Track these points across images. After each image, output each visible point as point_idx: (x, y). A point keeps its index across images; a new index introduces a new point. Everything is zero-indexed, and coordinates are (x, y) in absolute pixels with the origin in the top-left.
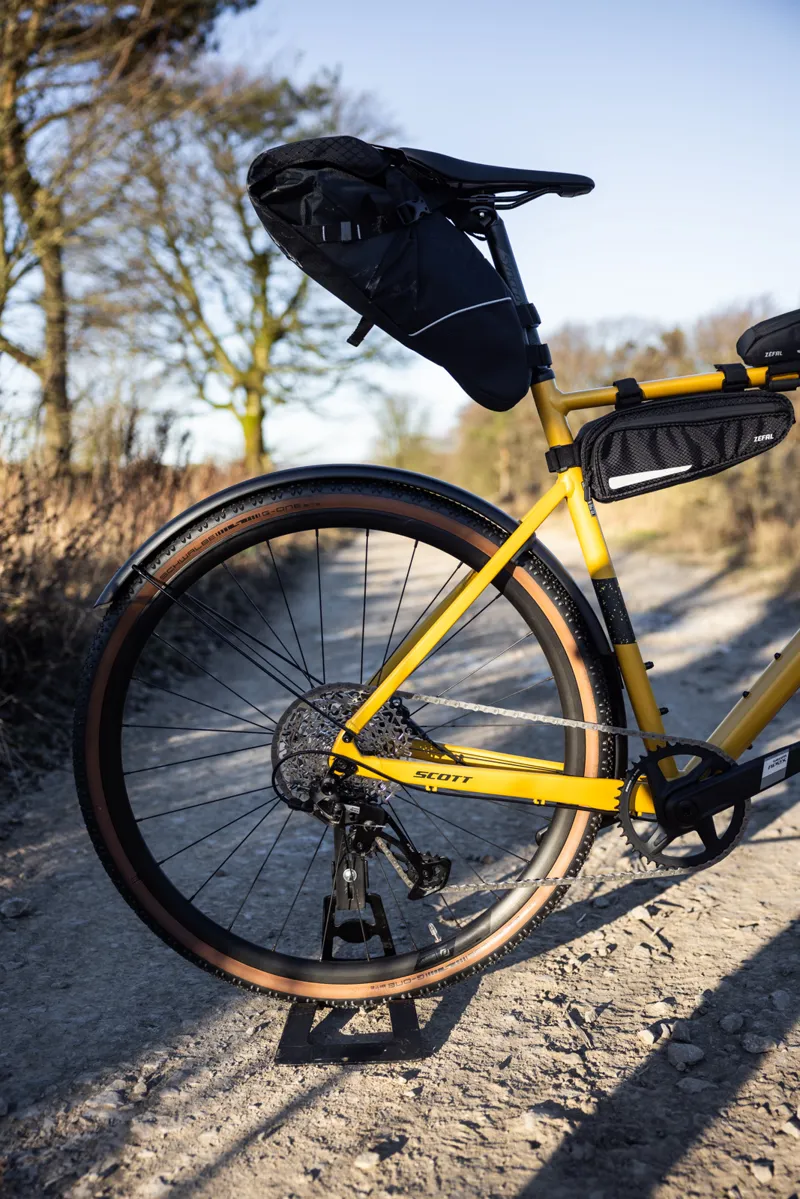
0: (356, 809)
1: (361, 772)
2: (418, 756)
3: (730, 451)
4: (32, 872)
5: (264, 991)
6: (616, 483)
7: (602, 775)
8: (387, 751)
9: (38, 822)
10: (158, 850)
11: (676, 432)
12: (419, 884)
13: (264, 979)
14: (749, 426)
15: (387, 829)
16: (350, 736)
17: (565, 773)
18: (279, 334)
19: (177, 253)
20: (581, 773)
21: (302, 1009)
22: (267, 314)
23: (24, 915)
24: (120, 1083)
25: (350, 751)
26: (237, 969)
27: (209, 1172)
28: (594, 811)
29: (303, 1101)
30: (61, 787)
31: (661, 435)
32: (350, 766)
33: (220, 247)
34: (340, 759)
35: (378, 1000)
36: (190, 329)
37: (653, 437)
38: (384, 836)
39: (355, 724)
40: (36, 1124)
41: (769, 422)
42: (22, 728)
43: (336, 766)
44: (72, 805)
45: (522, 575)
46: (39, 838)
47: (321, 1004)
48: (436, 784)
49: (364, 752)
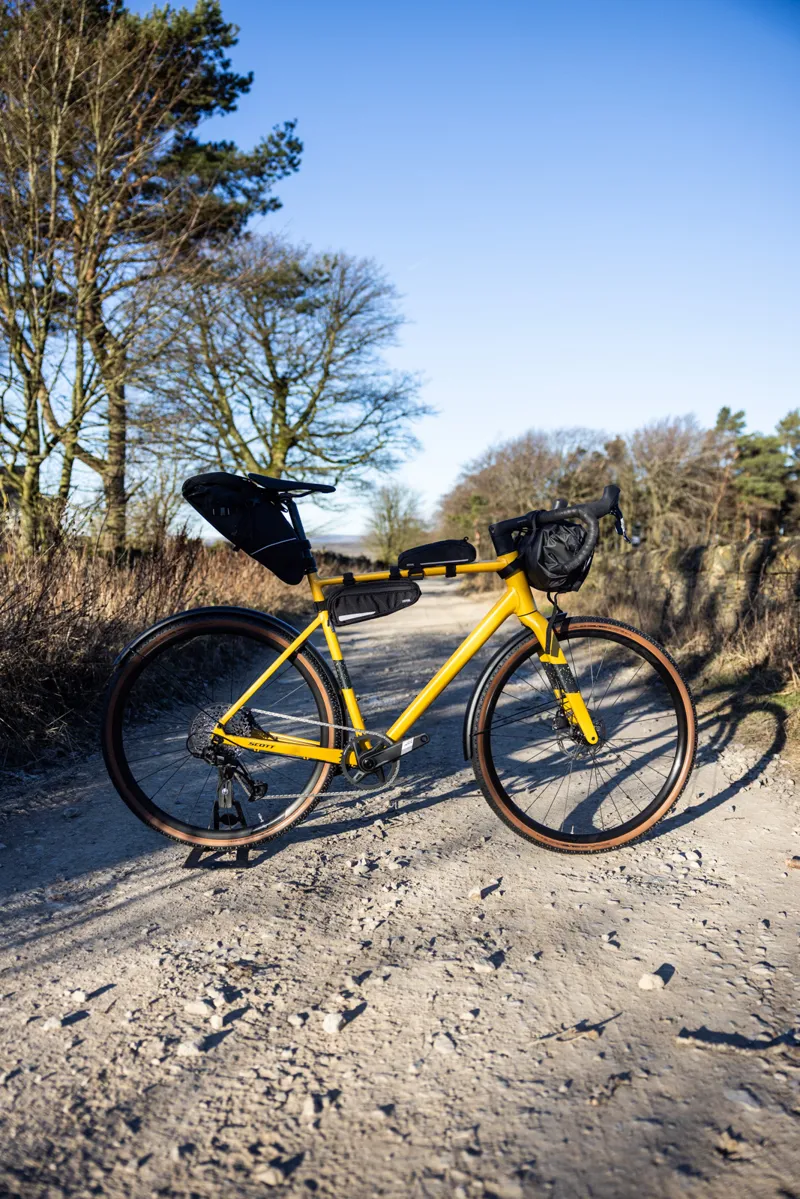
0: (222, 758)
1: (225, 742)
2: (254, 735)
3: (392, 605)
4: (80, 800)
5: (182, 842)
6: (342, 618)
7: (336, 747)
8: (240, 733)
9: (85, 778)
10: (149, 792)
11: (369, 598)
12: (253, 795)
13: (180, 835)
14: (401, 595)
15: (239, 769)
16: (220, 726)
17: (321, 746)
18: (293, 442)
19: (216, 377)
20: (327, 747)
21: (198, 850)
22: (285, 424)
23: (74, 817)
24: (114, 873)
25: (221, 732)
26: (168, 830)
27: (145, 896)
28: (332, 764)
29: (190, 878)
30: (97, 762)
31: (362, 599)
32: (221, 739)
33: (250, 373)
34: (216, 735)
35: (233, 848)
36: (224, 434)
37: (358, 600)
38: (238, 772)
39: (223, 720)
40: (77, 885)
41: (410, 594)
42: (78, 729)
43: (214, 739)
44: (103, 769)
45: (301, 657)
46: (85, 785)
47: (208, 849)
48: (259, 748)
49: (227, 733)
